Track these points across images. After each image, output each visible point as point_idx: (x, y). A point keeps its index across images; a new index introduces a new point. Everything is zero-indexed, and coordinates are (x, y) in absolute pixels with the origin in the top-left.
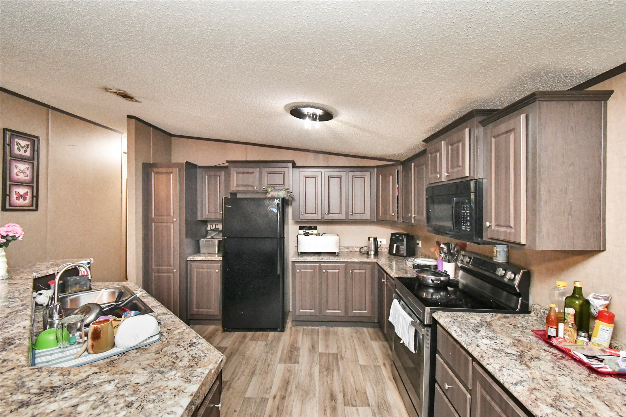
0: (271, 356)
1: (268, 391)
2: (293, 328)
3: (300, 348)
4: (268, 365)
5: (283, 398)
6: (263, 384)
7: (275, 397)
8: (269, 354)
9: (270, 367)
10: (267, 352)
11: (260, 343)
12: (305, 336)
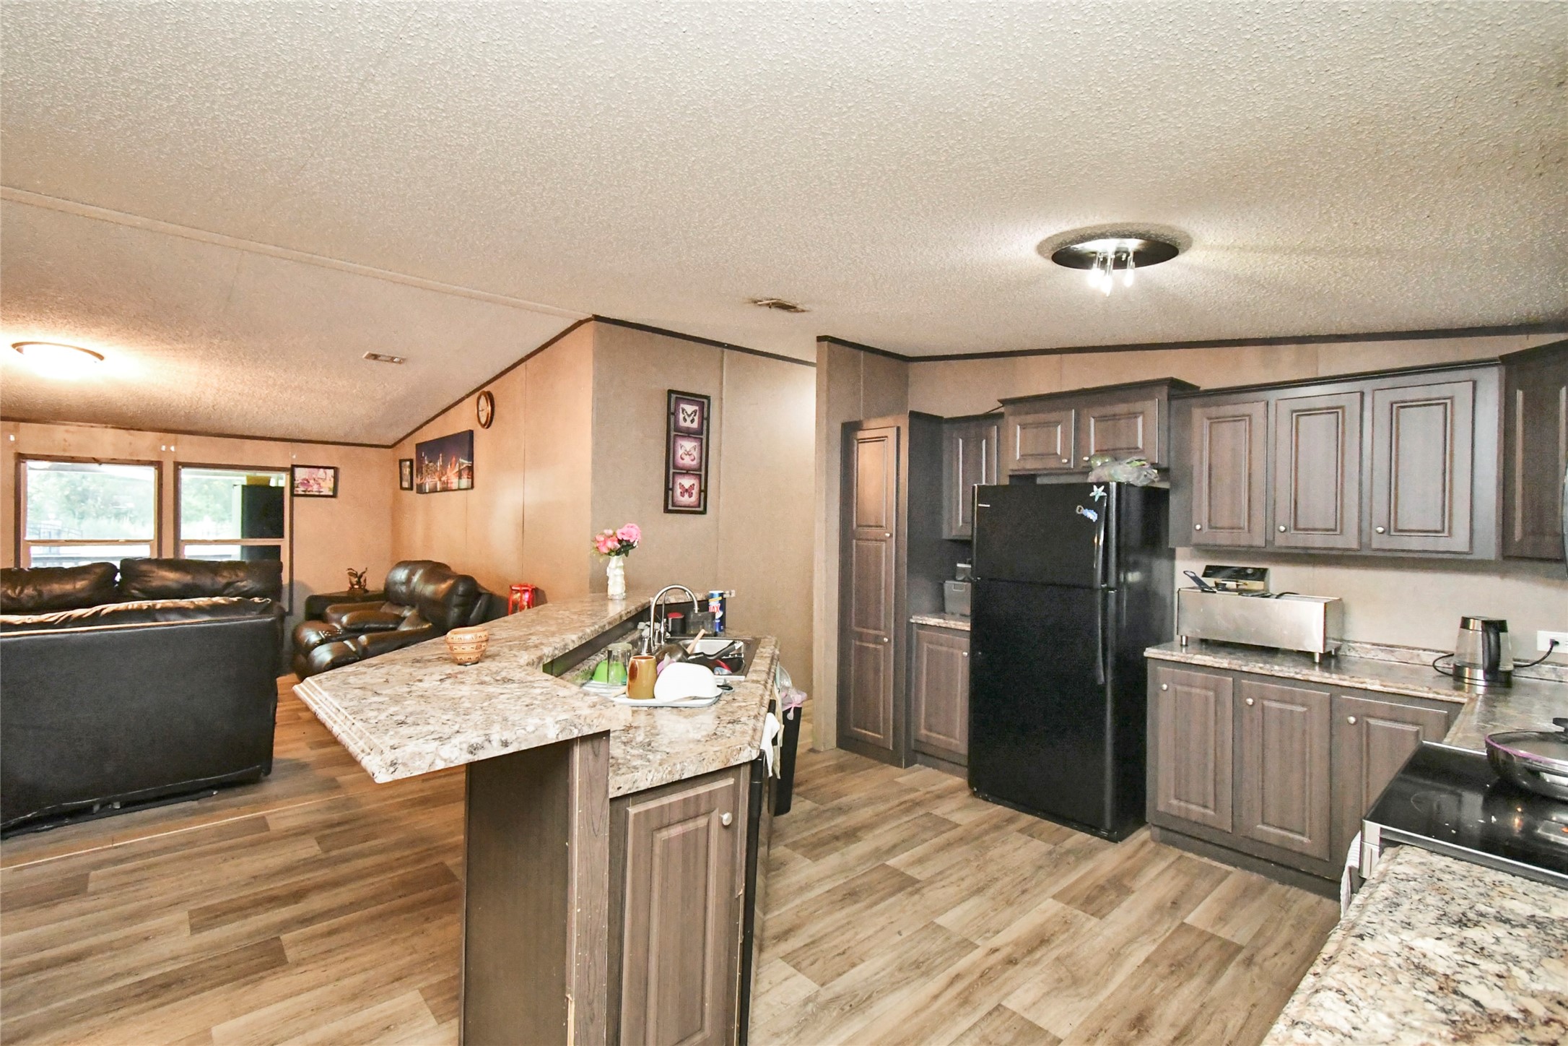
0: (1043, 877)
1: (988, 935)
2: (1152, 845)
3: (1133, 892)
4: (1024, 892)
5: (1011, 962)
6: (987, 918)
7: (995, 950)
8: (1042, 874)
9: (1027, 896)
10: (1040, 867)
11: (1036, 842)
12: (1172, 872)
